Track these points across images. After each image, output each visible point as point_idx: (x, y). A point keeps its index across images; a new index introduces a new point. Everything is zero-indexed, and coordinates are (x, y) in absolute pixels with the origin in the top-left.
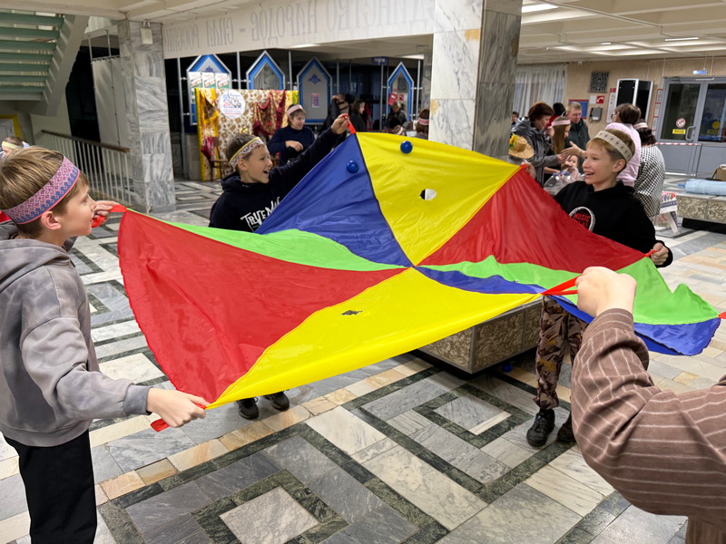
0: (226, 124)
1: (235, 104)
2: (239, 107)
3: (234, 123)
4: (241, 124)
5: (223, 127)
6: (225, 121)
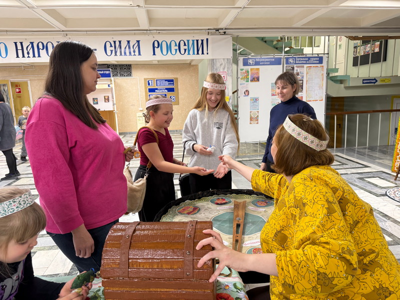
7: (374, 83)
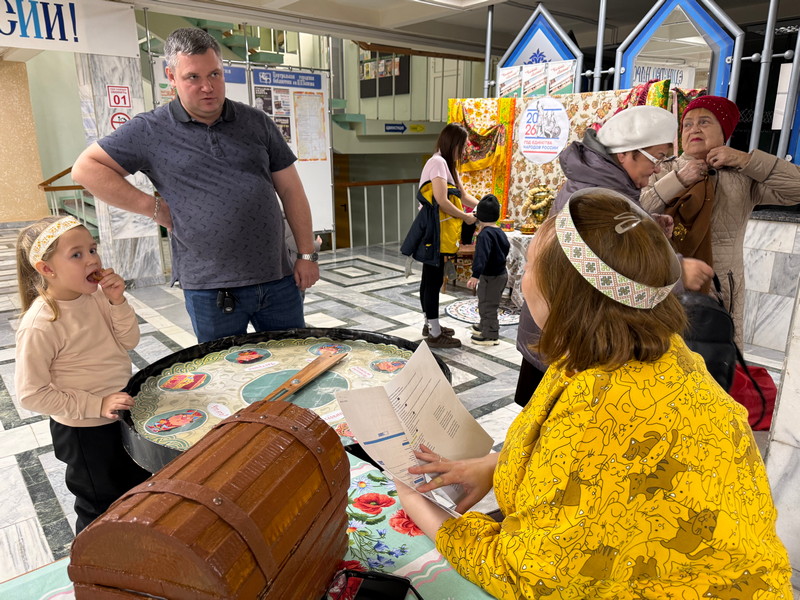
0: (523, 175)
1: (547, 129)
2: (556, 136)
3: (540, 172)
4: (551, 177)
5: (516, 183)
6: (523, 169)
7: (402, 131)
